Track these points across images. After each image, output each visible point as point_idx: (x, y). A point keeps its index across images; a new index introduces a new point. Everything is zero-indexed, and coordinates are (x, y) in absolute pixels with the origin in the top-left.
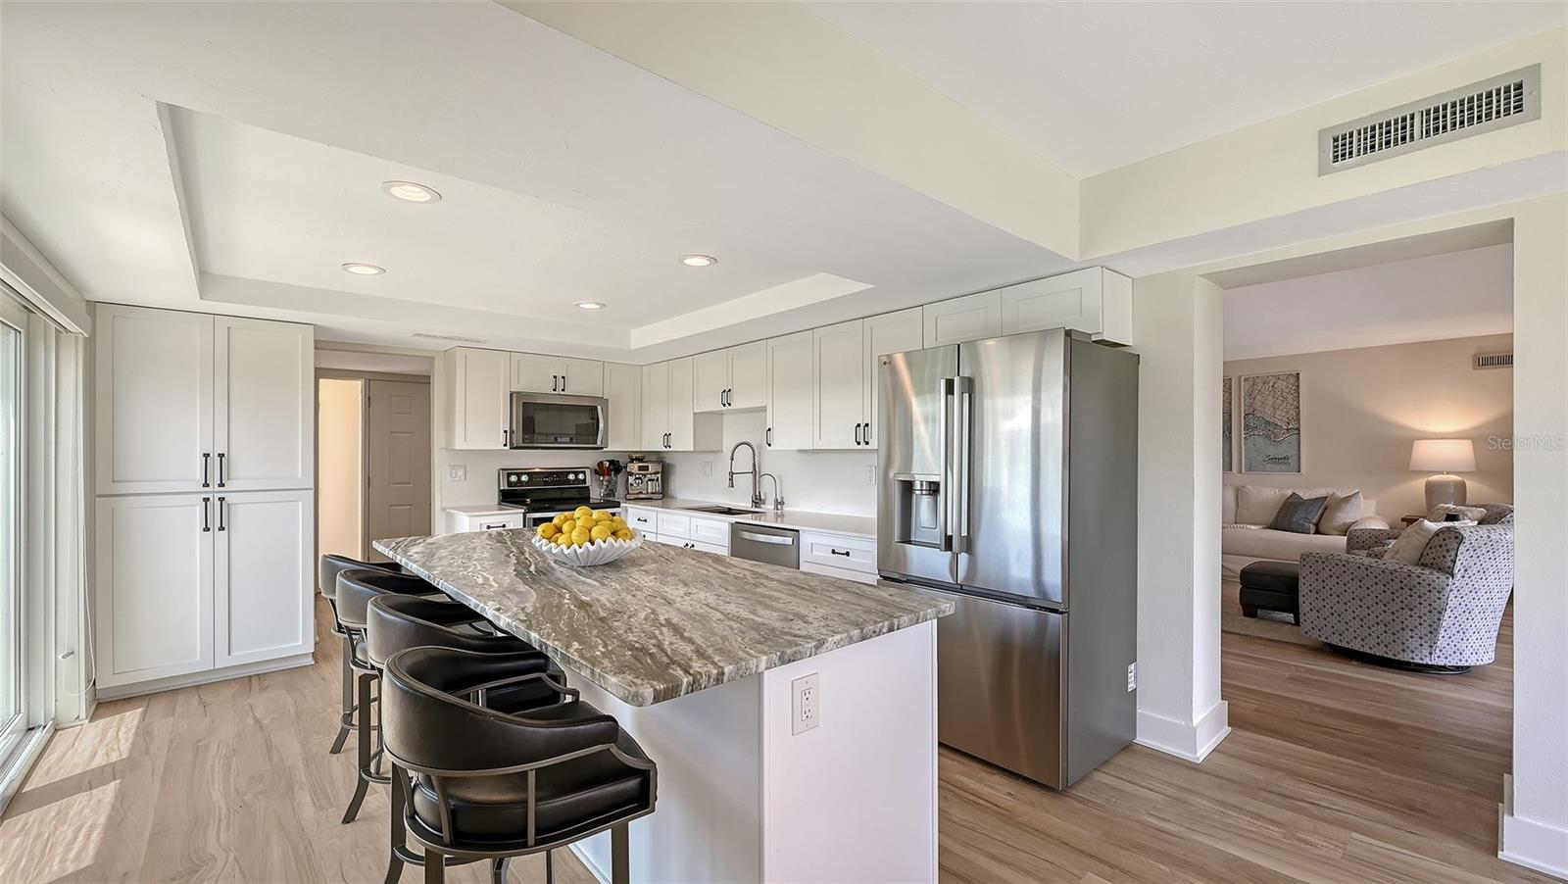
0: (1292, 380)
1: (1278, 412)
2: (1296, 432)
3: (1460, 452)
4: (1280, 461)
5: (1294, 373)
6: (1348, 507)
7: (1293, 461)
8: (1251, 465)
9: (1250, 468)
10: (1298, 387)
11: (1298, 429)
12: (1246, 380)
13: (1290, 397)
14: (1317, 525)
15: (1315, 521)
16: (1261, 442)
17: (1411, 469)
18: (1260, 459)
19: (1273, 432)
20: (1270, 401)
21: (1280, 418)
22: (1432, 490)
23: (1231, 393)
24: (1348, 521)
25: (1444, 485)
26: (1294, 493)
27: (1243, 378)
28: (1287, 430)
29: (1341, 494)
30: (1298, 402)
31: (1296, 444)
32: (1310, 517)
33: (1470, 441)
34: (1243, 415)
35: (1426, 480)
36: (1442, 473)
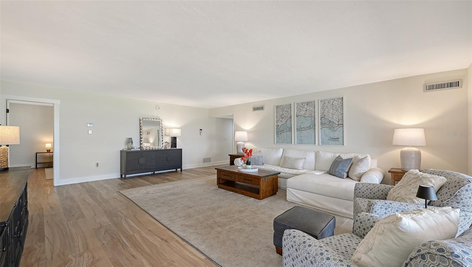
0: (340, 101)
1: (334, 116)
2: (342, 126)
3: (418, 135)
4: (336, 139)
5: (341, 97)
6: (361, 164)
7: (340, 140)
8: (323, 142)
9: (323, 143)
10: (343, 104)
11: (343, 124)
12: (321, 101)
13: (339, 109)
14: (348, 173)
15: (346, 171)
16: (327, 131)
17: (394, 144)
18: (327, 138)
19: (332, 126)
20: (331, 111)
21: (335, 119)
22: (404, 156)
23: (315, 108)
24: (362, 172)
25: (410, 153)
26: (339, 156)
27: (320, 101)
28: (338, 125)
29: (360, 157)
30: (343, 111)
31: (342, 131)
32: (345, 169)
33: (423, 129)
34: (320, 118)
35: (401, 149)
36: (409, 146)
